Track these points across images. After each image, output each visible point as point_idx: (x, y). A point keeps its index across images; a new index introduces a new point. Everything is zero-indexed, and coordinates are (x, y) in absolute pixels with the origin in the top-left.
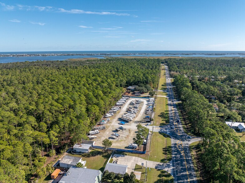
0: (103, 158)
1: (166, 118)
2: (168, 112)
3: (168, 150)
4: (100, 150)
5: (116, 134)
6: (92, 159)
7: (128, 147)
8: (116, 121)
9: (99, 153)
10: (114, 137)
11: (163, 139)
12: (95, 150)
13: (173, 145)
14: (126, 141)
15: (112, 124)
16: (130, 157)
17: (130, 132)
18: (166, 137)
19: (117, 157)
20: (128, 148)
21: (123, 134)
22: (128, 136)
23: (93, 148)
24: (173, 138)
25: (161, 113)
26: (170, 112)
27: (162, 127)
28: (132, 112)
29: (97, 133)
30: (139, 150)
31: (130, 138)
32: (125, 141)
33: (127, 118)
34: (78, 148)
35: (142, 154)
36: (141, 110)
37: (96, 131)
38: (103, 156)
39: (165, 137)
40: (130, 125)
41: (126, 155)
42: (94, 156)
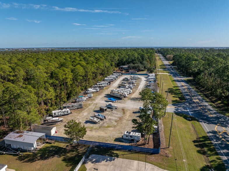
0: (64, 164)
1: (178, 94)
2: (177, 88)
3: (206, 146)
4: (62, 145)
5: (99, 115)
6: (38, 167)
7: (122, 138)
8: (102, 98)
9: (58, 151)
10: (95, 119)
11: (186, 123)
12: (53, 144)
13: (211, 134)
14: (118, 127)
15: (96, 101)
16: (127, 161)
17: (124, 113)
18: (189, 120)
19: (97, 161)
20: (123, 142)
21: (111, 115)
22: (121, 119)
23: (50, 141)
24: (205, 122)
25: (168, 89)
26: (181, 88)
27: (177, 106)
28: (127, 87)
29: (66, 113)
30: (144, 144)
31: (125, 121)
32: (115, 126)
33: (119, 93)
34: (14, 140)
35: (152, 154)
36: (140, 86)
37: (64, 110)
38: (64, 160)
39: (187, 120)
40: (124, 103)
41: (117, 156)
42: (46, 158)
